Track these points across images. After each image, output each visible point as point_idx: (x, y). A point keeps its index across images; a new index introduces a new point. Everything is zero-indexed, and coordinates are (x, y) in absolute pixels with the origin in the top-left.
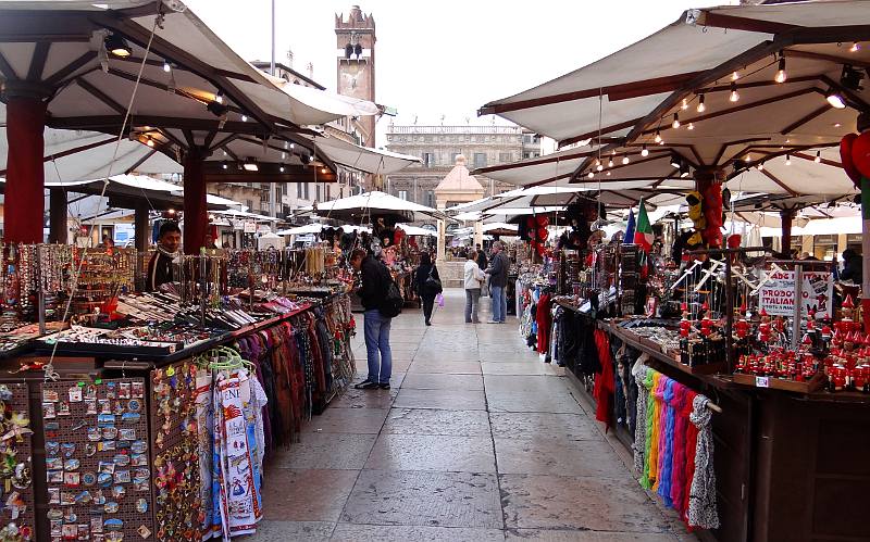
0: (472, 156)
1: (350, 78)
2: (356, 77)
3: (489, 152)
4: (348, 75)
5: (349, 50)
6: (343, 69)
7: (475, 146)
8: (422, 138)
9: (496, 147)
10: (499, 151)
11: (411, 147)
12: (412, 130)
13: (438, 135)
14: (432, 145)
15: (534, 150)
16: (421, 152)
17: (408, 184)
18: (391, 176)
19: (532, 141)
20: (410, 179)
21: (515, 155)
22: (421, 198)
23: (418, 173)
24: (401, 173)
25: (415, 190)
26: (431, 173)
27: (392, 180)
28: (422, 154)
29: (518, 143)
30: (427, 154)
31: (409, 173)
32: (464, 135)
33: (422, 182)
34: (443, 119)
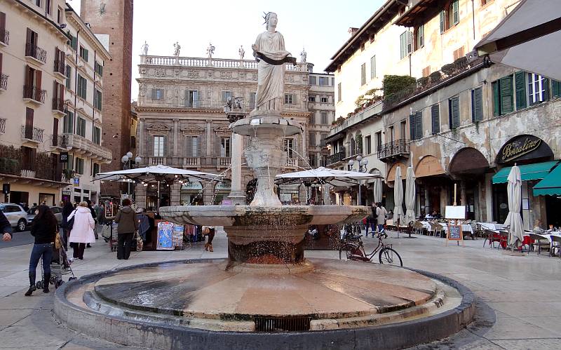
1: (97, 2)
2: (105, 1)
7: (251, 84)
11: (171, 82)
12: (173, 62)
13: (206, 69)
14: (198, 82)
15: (321, 94)
16: (184, 88)
17: (166, 127)
18: (144, 117)
19: (318, 83)
20: (169, 121)
21: (300, 97)
22: (183, 146)
23: (179, 115)
24: (157, 114)
25: (175, 135)
26: (196, 115)
27: (146, 122)
28: (186, 92)
29: (303, 83)
30: (191, 92)
31: (167, 114)
32: (238, 70)
33: (184, 126)
34: (212, 49)
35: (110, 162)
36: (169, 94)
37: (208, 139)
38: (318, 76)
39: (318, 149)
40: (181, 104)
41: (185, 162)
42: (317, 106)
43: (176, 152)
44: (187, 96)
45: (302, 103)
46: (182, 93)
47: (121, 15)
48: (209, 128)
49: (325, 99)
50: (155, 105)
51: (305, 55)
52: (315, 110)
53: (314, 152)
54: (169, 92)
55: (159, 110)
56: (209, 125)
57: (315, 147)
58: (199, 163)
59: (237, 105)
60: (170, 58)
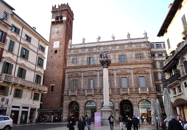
0: (117, 57)
1: (56, 30)
2: (59, 29)
3: (128, 54)
4: (55, 29)
5: (57, 18)
6: (54, 26)
7: (118, 51)
8: (87, 50)
9: (132, 50)
10: (135, 53)
11: (81, 54)
12: (82, 46)
13: (96, 47)
14: (93, 53)
15: (158, 52)
16: (87, 57)
17: (78, 75)
18: (68, 71)
19: (155, 47)
20: (79, 72)
21: (146, 54)
22: (86, 84)
23: (84, 69)
24: (74, 69)
25: (82, 79)
26: (92, 68)
27: (69, 74)
28: (87, 58)
29: (146, 47)
30: (90, 58)
31: (79, 69)
32: (112, 45)
33: (86, 74)
34: (99, 38)
35: (46, 93)
36: (80, 60)
37: (98, 80)
38: (155, 44)
39: (160, 82)
40: (85, 64)
41: (86, 92)
42: (157, 59)
43: (82, 87)
44: (87, 60)
45: (147, 57)
46: (85, 59)
47: (64, 33)
48: (98, 74)
49: (161, 55)
50: (73, 65)
51: (146, 34)
52: (156, 61)
53: (158, 83)
54: (80, 59)
55: (75, 68)
56: (98, 72)
57: (159, 81)
58: (93, 92)
59: (105, 56)
60: (80, 44)
